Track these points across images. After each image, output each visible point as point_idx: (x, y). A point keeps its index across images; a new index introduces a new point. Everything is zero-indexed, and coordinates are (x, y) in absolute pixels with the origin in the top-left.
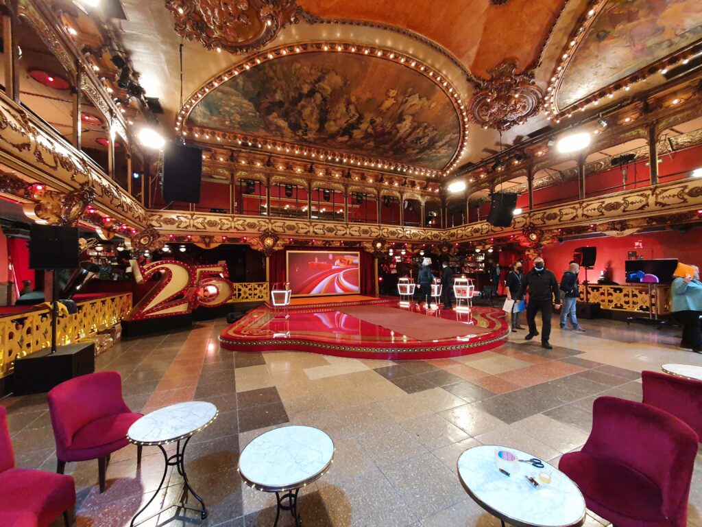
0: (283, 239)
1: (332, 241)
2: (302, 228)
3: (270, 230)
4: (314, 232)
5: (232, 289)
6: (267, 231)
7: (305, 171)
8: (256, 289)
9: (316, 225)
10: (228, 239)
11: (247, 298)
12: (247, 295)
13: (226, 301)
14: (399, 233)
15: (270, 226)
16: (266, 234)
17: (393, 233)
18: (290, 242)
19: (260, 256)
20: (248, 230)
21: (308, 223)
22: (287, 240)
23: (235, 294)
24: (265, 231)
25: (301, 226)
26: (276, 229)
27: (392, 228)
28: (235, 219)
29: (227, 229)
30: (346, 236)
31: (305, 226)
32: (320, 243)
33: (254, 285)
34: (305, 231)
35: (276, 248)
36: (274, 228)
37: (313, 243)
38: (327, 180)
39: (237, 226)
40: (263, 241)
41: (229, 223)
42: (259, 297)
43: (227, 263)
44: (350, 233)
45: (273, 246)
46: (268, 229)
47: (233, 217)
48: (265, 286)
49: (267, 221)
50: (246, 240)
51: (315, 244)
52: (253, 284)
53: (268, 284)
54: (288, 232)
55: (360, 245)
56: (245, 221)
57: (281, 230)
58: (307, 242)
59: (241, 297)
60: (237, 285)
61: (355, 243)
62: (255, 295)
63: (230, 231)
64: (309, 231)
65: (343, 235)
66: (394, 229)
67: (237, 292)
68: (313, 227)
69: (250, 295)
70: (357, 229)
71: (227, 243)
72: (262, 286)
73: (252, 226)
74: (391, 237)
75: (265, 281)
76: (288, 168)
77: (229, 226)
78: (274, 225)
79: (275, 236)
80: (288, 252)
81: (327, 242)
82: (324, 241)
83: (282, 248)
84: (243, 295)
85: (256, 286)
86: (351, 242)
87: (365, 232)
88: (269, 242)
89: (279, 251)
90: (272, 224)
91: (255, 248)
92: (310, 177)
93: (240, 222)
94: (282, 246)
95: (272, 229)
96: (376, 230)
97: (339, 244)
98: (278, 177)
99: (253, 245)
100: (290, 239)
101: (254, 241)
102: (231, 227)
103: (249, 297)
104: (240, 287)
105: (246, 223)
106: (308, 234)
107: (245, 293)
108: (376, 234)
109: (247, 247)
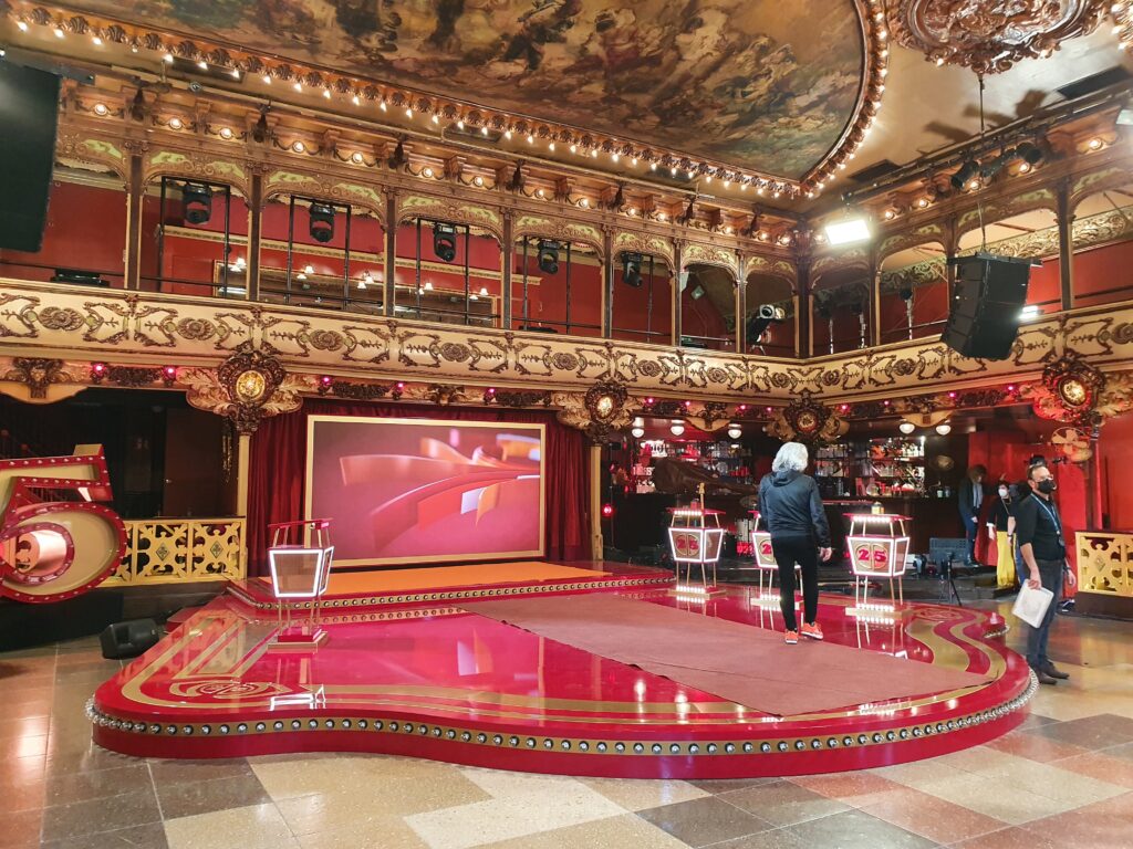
0: (300, 378)
1: (462, 388)
2: (364, 344)
3: (257, 344)
4: (403, 357)
5: (121, 540)
6: (248, 350)
7: (378, 161)
8: (201, 541)
9: (410, 335)
10: (114, 372)
11: (169, 569)
12: (171, 561)
13: (97, 581)
14: (668, 370)
15: (257, 334)
16: (243, 360)
17: (649, 369)
18: (322, 390)
19: (218, 429)
20: (184, 345)
21: (385, 329)
22: (314, 381)
23: (128, 560)
24: (239, 348)
25: (360, 336)
26: (278, 344)
27: (647, 354)
28: (140, 306)
29: (112, 340)
30: (504, 373)
31: (374, 338)
32: (419, 395)
33: (195, 526)
34: (374, 352)
35: (274, 407)
36: (270, 340)
37: (397, 395)
38: (449, 193)
39: (144, 330)
40: (231, 383)
41: (120, 319)
42: (210, 568)
43: (105, 451)
44: (518, 366)
45: (266, 397)
46: (250, 342)
47: (133, 301)
48: (231, 531)
49: (249, 315)
50: (173, 378)
51: (405, 395)
52: (192, 524)
53: (244, 522)
54: (316, 354)
55: (547, 403)
56: (173, 313)
57: (292, 346)
58: (378, 389)
59: (147, 568)
60: (135, 527)
61: (533, 396)
62: (198, 560)
63: (123, 345)
64: (386, 355)
65: (497, 370)
66: (652, 356)
67: (134, 552)
68: (402, 340)
69: (178, 559)
70: (540, 353)
71: (105, 383)
72: (223, 532)
73: (196, 330)
74: (643, 380)
75: (232, 513)
76: (321, 149)
77: (119, 328)
78: (269, 330)
79: (272, 365)
80: (312, 419)
81: (443, 390)
82: (434, 386)
83: (294, 406)
84: (154, 560)
85: (202, 532)
86: (519, 392)
87: (565, 362)
88: (251, 384)
89: (283, 415)
90: (265, 326)
91: (204, 403)
92: (394, 183)
93: (158, 318)
94: (296, 399)
95: (265, 344)
96: (597, 358)
97: (481, 399)
98: (289, 177)
99: (197, 394)
100: (320, 377)
101: (201, 382)
102: (124, 334)
103: (177, 567)
104: (149, 534)
105: (176, 321)
106: (384, 364)
107: (162, 552)
108: (599, 371)
109: (177, 400)
